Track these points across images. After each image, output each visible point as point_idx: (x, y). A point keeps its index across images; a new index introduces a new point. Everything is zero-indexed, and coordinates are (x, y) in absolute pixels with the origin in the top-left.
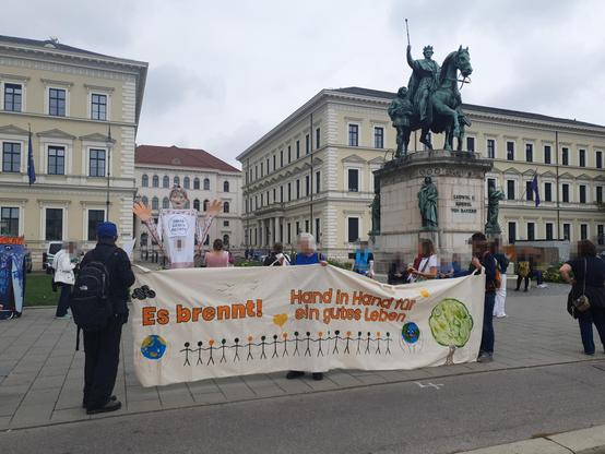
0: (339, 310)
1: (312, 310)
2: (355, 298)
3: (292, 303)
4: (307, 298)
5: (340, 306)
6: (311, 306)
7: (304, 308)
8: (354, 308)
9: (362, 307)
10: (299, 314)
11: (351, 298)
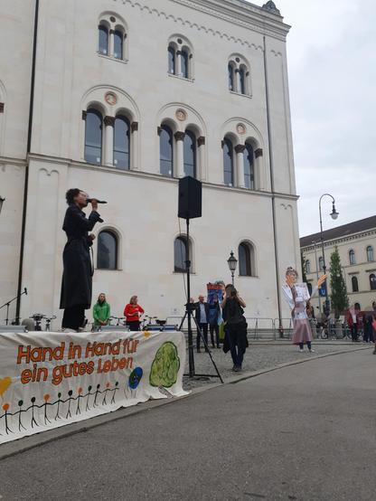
0: (72, 365)
1: (41, 370)
2: (88, 349)
3: (19, 362)
4: (36, 355)
5: (72, 361)
6: (41, 365)
7: (32, 368)
8: (87, 361)
9: (96, 359)
10: (26, 377)
11: (84, 351)
